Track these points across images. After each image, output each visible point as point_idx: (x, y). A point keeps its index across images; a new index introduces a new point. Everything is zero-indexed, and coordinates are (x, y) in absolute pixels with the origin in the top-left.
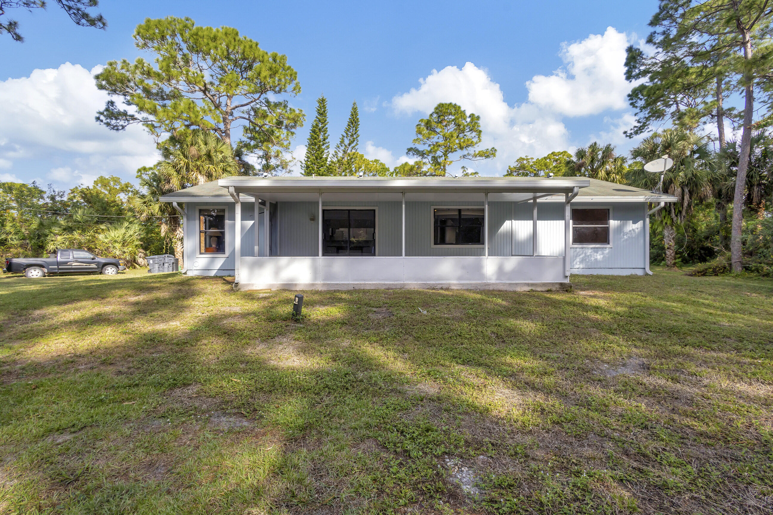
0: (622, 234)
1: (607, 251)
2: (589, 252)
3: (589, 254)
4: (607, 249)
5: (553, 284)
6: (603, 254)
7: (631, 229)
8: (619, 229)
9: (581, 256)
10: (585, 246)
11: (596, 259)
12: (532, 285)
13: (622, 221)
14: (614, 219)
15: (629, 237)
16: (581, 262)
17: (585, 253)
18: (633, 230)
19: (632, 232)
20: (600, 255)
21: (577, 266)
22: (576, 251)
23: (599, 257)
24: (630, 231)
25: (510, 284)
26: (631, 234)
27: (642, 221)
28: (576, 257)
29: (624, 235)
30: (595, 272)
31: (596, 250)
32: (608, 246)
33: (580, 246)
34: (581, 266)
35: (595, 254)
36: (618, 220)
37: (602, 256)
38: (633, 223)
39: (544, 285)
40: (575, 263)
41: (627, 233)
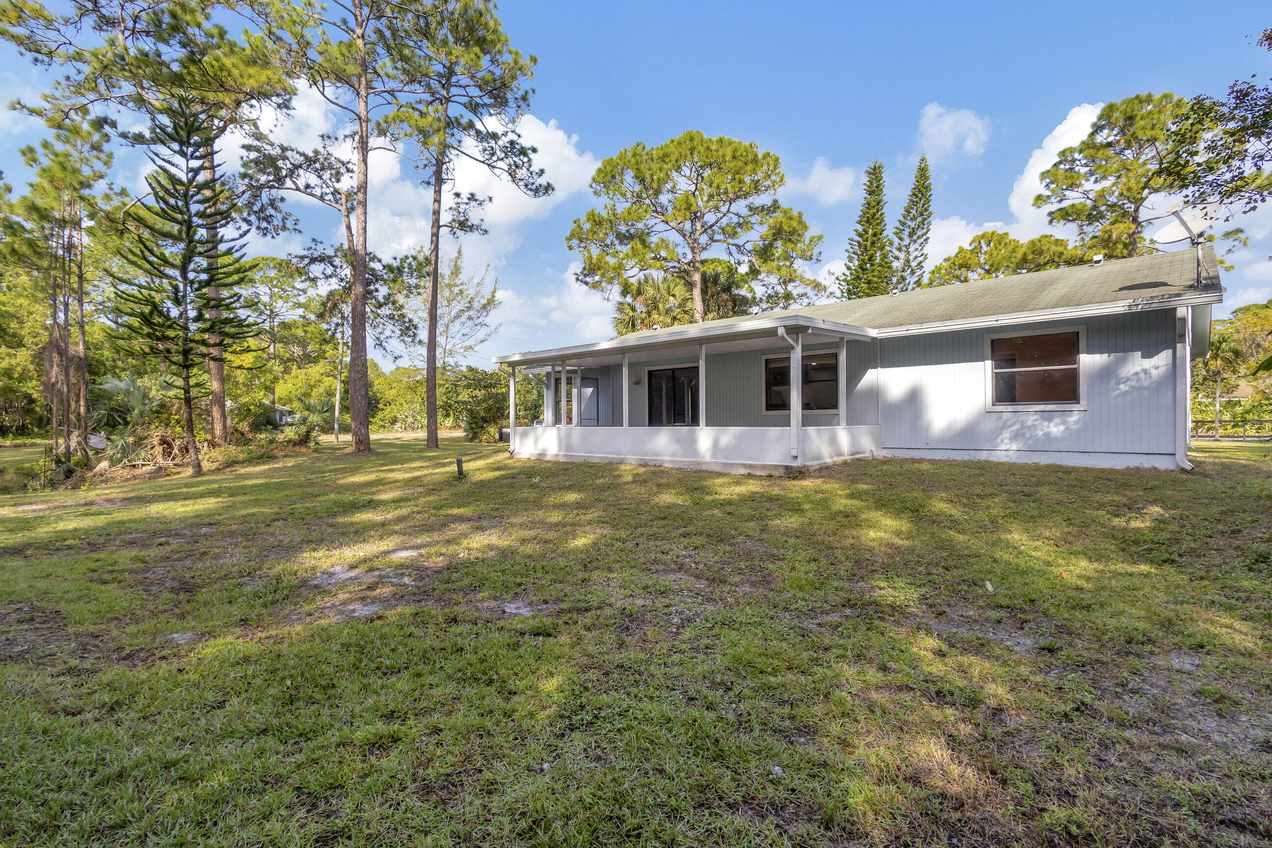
0: (1113, 382)
1: (1074, 418)
2: (1031, 420)
3: (1029, 423)
4: (1075, 415)
5: (776, 466)
6: (1064, 423)
7: (1139, 369)
8: (1106, 374)
9: (1015, 428)
10: (1020, 408)
11: (1047, 435)
12: (751, 466)
13: (1113, 355)
14: (1090, 351)
15: (1132, 387)
16: (1014, 437)
17: (1022, 423)
18: (1145, 371)
19: (1142, 375)
20: (1056, 425)
21: (1003, 447)
22: (1001, 418)
23: (1055, 428)
24: (1137, 374)
25: (724, 464)
26: (1138, 380)
27: (1170, 351)
28: (1002, 429)
29: (1118, 383)
30: (1045, 460)
31: (1048, 416)
32: (1076, 407)
33: (1010, 408)
34: (1014, 446)
35: (1046, 424)
36: (1101, 353)
37: (1062, 428)
38: (1143, 357)
39: (765, 467)
40: (999, 440)
41: (1128, 379)
